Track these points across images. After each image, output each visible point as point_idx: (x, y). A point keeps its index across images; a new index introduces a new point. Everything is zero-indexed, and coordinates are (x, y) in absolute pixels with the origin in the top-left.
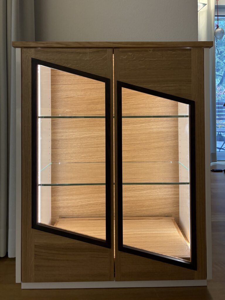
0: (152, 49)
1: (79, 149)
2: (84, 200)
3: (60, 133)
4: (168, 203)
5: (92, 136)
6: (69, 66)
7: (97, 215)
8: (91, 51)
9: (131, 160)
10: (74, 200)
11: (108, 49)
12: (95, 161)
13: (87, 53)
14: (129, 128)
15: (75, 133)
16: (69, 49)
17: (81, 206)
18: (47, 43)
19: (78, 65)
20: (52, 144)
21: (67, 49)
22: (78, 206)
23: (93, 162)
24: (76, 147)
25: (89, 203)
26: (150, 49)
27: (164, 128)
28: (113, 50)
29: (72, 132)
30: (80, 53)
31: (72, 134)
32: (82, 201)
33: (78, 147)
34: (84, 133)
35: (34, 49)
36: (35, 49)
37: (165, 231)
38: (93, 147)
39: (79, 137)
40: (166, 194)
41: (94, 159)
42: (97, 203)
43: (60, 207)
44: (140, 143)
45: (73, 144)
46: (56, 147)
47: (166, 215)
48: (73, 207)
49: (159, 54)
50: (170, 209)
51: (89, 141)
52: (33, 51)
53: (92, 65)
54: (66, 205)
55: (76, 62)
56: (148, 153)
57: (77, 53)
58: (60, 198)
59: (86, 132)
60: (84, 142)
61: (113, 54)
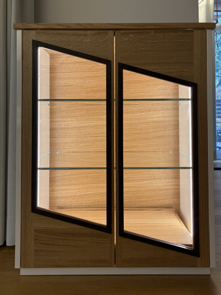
0: (154, 31)
1: (78, 138)
2: (82, 190)
3: (59, 121)
4: (168, 194)
5: (91, 125)
6: (70, 48)
7: (96, 205)
8: (92, 33)
9: (130, 150)
10: (73, 190)
11: (109, 31)
12: (94, 151)
13: (88, 35)
14: (128, 117)
15: (73, 122)
16: (70, 31)
17: (80, 196)
18: (48, 25)
19: (78, 48)
20: (50, 133)
21: (68, 31)
22: (76, 196)
23: (92, 152)
24: (75, 136)
25: (87, 193)
26: (151, 31)
27: (164, 117)
28: (114, 32)
29: (71, 121)
30: (81, 35)
31: (70, 123)
32: (80, 191)
33: (77, 136)
34: (83, 122)
35: (34, 31)
36: (36, 31)
37: (166, 221)
38: (92, 137)
39: (77, 126)
40: (167, 185)
41: (93, 149)
42: (96, 193)
43: (58, 198)
44: (139, 133)
45: (71, 133)
46: (54, 137)
47: (167, 206)
48: (71, 197)
49: (161, 36)
50: (170, 200)
51: (88, 130)
52: (33, 33)
53: (93, 47)
54: (64, 195)
55: (76, 44)
56: (148, 143)
57: (78, 35)
58: (58, 188)
59: (85, 121)
60: (82, 131)
61: (114, 36)
